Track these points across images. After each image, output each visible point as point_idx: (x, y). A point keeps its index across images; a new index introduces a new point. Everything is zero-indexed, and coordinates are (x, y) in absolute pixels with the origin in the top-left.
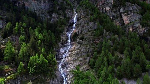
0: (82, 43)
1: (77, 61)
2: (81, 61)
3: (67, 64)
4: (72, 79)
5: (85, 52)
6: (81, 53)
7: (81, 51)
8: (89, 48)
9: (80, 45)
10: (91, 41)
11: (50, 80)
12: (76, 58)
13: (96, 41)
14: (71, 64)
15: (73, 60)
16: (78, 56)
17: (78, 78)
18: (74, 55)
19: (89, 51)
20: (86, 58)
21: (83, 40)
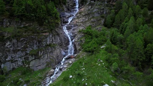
0: (94, 4)
1: (87, 23)
2: (93, 22)
3: (74, 26)
4: (82, 39)
5: (98, 13)
6: (94, 14)
7: (93, 11)
8: (103, 9)
9: (91, 6)
10: (105, 2)
11: (47, 34)
12: (87, 19)
13: (112, 3)
14: (80, 25)
15: (82, 22)
16: (90, 18)
17: (90, 37)
18: (83, 16)
19: (103, 12)
20: (100, 20)
21: (95, 1)
